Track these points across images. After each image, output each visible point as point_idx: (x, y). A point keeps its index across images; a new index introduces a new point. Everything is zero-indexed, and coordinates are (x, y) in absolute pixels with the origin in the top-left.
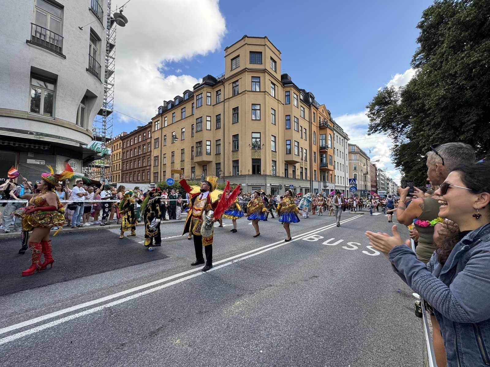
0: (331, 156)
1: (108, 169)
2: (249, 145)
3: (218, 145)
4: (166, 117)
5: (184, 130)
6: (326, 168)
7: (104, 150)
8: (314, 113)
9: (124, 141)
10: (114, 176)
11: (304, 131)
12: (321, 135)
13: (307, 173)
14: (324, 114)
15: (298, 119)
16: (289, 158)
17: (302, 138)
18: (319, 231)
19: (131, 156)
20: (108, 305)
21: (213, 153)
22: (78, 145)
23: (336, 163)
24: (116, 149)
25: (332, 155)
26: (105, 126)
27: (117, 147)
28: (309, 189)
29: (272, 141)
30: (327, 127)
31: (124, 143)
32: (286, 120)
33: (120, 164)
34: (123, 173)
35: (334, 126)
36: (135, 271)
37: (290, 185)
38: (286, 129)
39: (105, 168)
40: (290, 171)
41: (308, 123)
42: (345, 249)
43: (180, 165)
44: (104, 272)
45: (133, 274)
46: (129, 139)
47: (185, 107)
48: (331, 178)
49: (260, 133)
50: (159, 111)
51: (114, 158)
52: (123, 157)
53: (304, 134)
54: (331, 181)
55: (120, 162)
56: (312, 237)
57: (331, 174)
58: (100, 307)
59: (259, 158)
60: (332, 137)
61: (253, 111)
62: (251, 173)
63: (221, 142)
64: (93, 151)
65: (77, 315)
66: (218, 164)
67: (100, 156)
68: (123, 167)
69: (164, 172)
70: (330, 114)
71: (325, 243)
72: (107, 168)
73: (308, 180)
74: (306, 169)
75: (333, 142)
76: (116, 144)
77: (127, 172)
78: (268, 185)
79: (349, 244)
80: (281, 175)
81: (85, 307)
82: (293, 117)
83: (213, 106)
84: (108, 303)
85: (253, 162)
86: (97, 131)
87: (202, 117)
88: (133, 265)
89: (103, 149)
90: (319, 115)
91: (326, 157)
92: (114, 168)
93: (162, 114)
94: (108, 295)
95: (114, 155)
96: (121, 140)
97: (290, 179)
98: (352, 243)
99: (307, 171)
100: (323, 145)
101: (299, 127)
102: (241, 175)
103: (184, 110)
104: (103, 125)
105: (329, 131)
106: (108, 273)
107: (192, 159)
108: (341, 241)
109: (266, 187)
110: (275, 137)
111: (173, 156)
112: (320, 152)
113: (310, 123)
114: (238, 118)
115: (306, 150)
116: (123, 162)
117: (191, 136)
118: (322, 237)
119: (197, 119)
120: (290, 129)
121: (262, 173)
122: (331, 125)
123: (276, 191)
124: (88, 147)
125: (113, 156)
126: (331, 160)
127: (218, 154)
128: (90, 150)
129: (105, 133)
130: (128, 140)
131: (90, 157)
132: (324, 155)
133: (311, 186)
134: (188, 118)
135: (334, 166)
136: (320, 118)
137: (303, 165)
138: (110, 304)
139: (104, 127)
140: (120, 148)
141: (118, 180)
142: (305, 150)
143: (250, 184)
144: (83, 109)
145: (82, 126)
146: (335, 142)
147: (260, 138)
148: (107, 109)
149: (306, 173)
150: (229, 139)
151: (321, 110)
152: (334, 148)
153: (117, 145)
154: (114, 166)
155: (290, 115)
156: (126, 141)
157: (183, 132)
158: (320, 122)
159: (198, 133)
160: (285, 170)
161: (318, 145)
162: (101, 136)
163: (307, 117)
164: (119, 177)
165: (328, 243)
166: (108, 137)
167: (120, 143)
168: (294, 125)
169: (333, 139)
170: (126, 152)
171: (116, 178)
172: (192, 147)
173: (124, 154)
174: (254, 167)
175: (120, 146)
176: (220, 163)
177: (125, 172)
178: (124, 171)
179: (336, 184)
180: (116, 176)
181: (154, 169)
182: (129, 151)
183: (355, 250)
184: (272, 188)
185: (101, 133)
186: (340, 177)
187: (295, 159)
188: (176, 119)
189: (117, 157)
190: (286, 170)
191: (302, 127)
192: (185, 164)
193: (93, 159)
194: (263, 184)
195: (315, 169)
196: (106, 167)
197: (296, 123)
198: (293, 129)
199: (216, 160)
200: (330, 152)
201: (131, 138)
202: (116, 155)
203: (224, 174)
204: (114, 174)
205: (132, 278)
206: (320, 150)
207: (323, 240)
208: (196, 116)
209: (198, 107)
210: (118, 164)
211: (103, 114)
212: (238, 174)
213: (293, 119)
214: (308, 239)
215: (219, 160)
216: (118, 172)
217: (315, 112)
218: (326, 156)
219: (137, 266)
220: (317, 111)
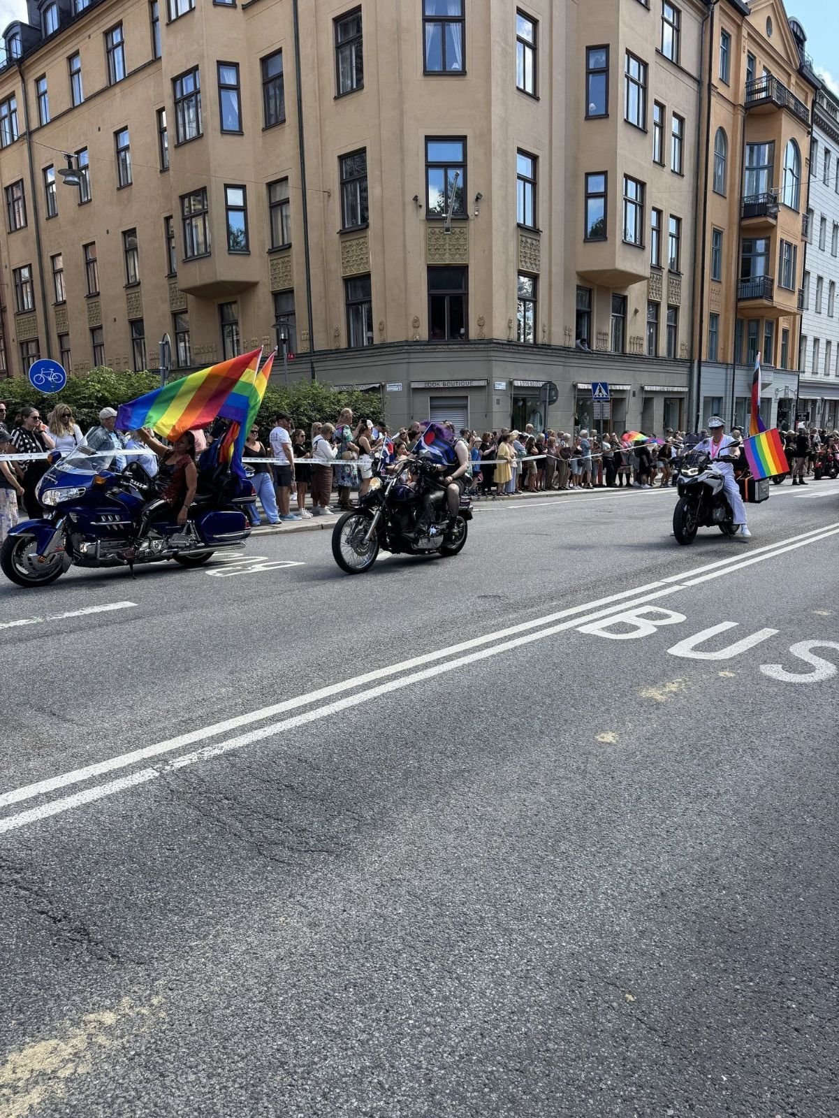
0: (789, 245)
2: (416, 199)
3: (277, 206)
4: (43, 76)
5: (125, 140)
6: (766, 302)
8: (726, 37)
11: (674, 125)
12: (752, 145)
13: (676, 328)
14: (775, 41)
15: (646, 65)
16: (594, 258)
17: (661, 164)
18: (676, 588)
21: (260, 240)
23: (813, 280)
25: (794, 242)
28: (681, 400)
29: (520, 177)
30: (780, 107)
32: (589, 72)
35: (814, 102)
37: (595, 385)
38: (588, 118)
40: (604, 324)
41: (694, 86)
42: (769, 679)
43: (122, 305)
47: (119, 25)
48: (784, 346)
49: (462, 139)
50: (9, 49)
53: (672, 144)
54: (784, 364)
56: (629, 618)
57: (785, 332)
59: (458, 261)
60: (805, 154)
61: (430, 27)
62: (423, 333)
63: (291, 191)
66: (282, 296)
69: (60, 337)
70: (800, 40)
71: (682, 649)
73: (682, 361)
74: (674, 309)
75: (804, 179)
78: (501, 386)
79: (801, 650)
80: (558, 340)
82: (623, 57)
83: (245, 7)
85: (432, 284)
87: (196, 68)
90: (747, 44)
91: (768, 253)
93: (20, 61)
97: (603, 356)
98: (817, 643)
99: (676, 321)
100: (757, 197)
101: (651, 104)
102: (384, 346)
103: (116, 38)
105: (788, 128)
107: (172, 275)
108: (767, 633)
109: (489, 395)
110: (534, 159)
111: (89, 263)
112: (741, 229)
113: (703, 86)
114: (360, 70)
115: (679, 220)
117: (159, 167)
118: (677, 618)
119: (174, 80)
120: (606, 116)
121: (473, 334)
122: (801, 98)
123: (534, 412)
126: (790, 264)
127: (279, 250)
132: (760, 245)
133: (690, 386)
134: (140, 76)
135: (801, 293)
136: (752, 59)
137: (659, 290)
142: (673, 223)
143: (422, 385)
146: (816, 184)
147: (463, 165)
149: (673, 329)
150: (325, 175)
151: (758, 21)
152: (810, 211)
155: (605, 47)
157: (120, 151)
158: (751, 82)
159: (187, 148)
160: (580, 315)
161: (737, 196)
163: (689, 60)
165: (696, 648)
168: (626, 101)
169: (804, 165)
172: (168, 219)
174: (435, 305)
176: (291, 291)
179: (803, 377)
181: (18, 324)
183: (820, 684)
184: (515, 401)
186: (822, 345)
187: (627, 262)
188: (85, 87)
190: (583, 316)
191: (662, 108)
192: (145, 300)
194: (475, 384)
195: (715, 309)
197: (633, 87)
198: (621, 115)
199: (274, 279)
200: (786, 226)
203: (311, 340)
206: (741, 219)
207: (674, 634)
208: (172, 65)
209: (178, 18)
212: (371, 339)
213: (621, 64)
214: (609, 629)
215: (288, 274)
217: (731, 30)
218: (767, 247)
220: (739, 27)
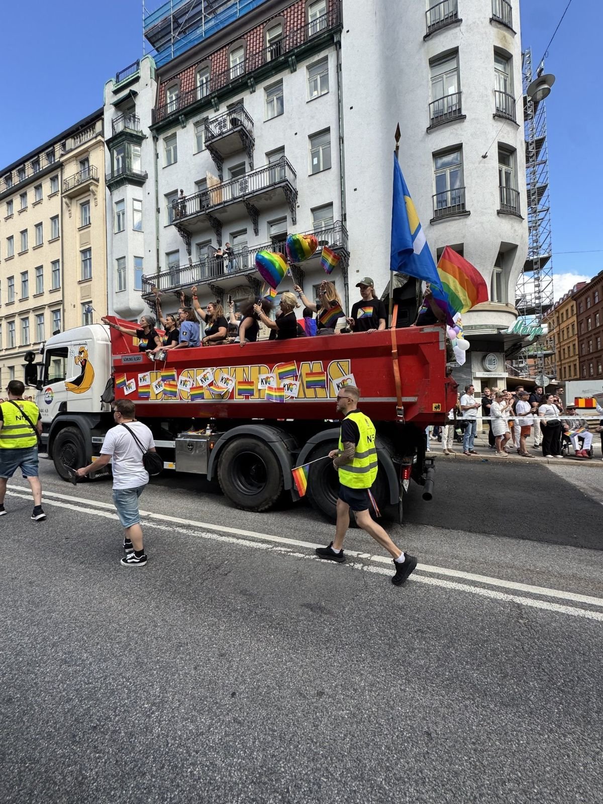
1: (550, 358)
7: (536, 329)
9: (579, 301)
10: (565, 368)
19: (590, 329)
20: (518, 600)
22: (495, 332)
24: (565, 319)
26: (538, 286)
27: (567, 314)
31: (580, 304)
33: (574, 345)
34: (582, 359)
36: (580, 560)
39: (544, 358)
44: (523, 539)
45: (574, 564)
46: (590, 293)
51: (563, 334)
52: (579, 329)
55: (574, 340)
58: (506, 595)
64: (517, 335)
65: (473, 589)
67: (529, 341)
68: (582, 348)
72: (548, 357)
76: (564, 311)
77: (590, 357)
81: (484, 583)
84: (519, 595)
86: (528, 298)
88: (578, 547)
89: (534, 328)
92: (564, 353)
94: (522, 582)
95: (563, 331)
96: (575, 300)
104: (536, 286)
106: (529, 543)
116: (581, 339)
124: (510, 331)
125: (561, 333)
128: (512, 335)
129: (539, 298)
130: (589, 296)
131: (515, 345)
138: (520, 598)
139: (537, 289)
140: (572, 315)
141: (573, 373)
144: (498, 275)
145: (499, 301)
148: (541, 256)
153: (567, 310)
154: (564, 349)
156: (583, 298)
162: (534, 305)
164: (575, 369)
166: (546, 302)
167: (572, 306)
170: (585, 320)
171: (570, 370)
173: (581, 324)
175: (572, 310)
177: (586, 358)
178: (585, 356)
180: (570, 367)
182: (592, 316)
185: (533, 301)
189: (568, 332)
193: (521, 347)
196: (546, 356)
201: (595, 289)
202: (565, 329)
204: (565, 364)
205: (570, 572)
210: (571, 345)
211: (535, 267)
216: (572, 359)
219: (587, 551)
